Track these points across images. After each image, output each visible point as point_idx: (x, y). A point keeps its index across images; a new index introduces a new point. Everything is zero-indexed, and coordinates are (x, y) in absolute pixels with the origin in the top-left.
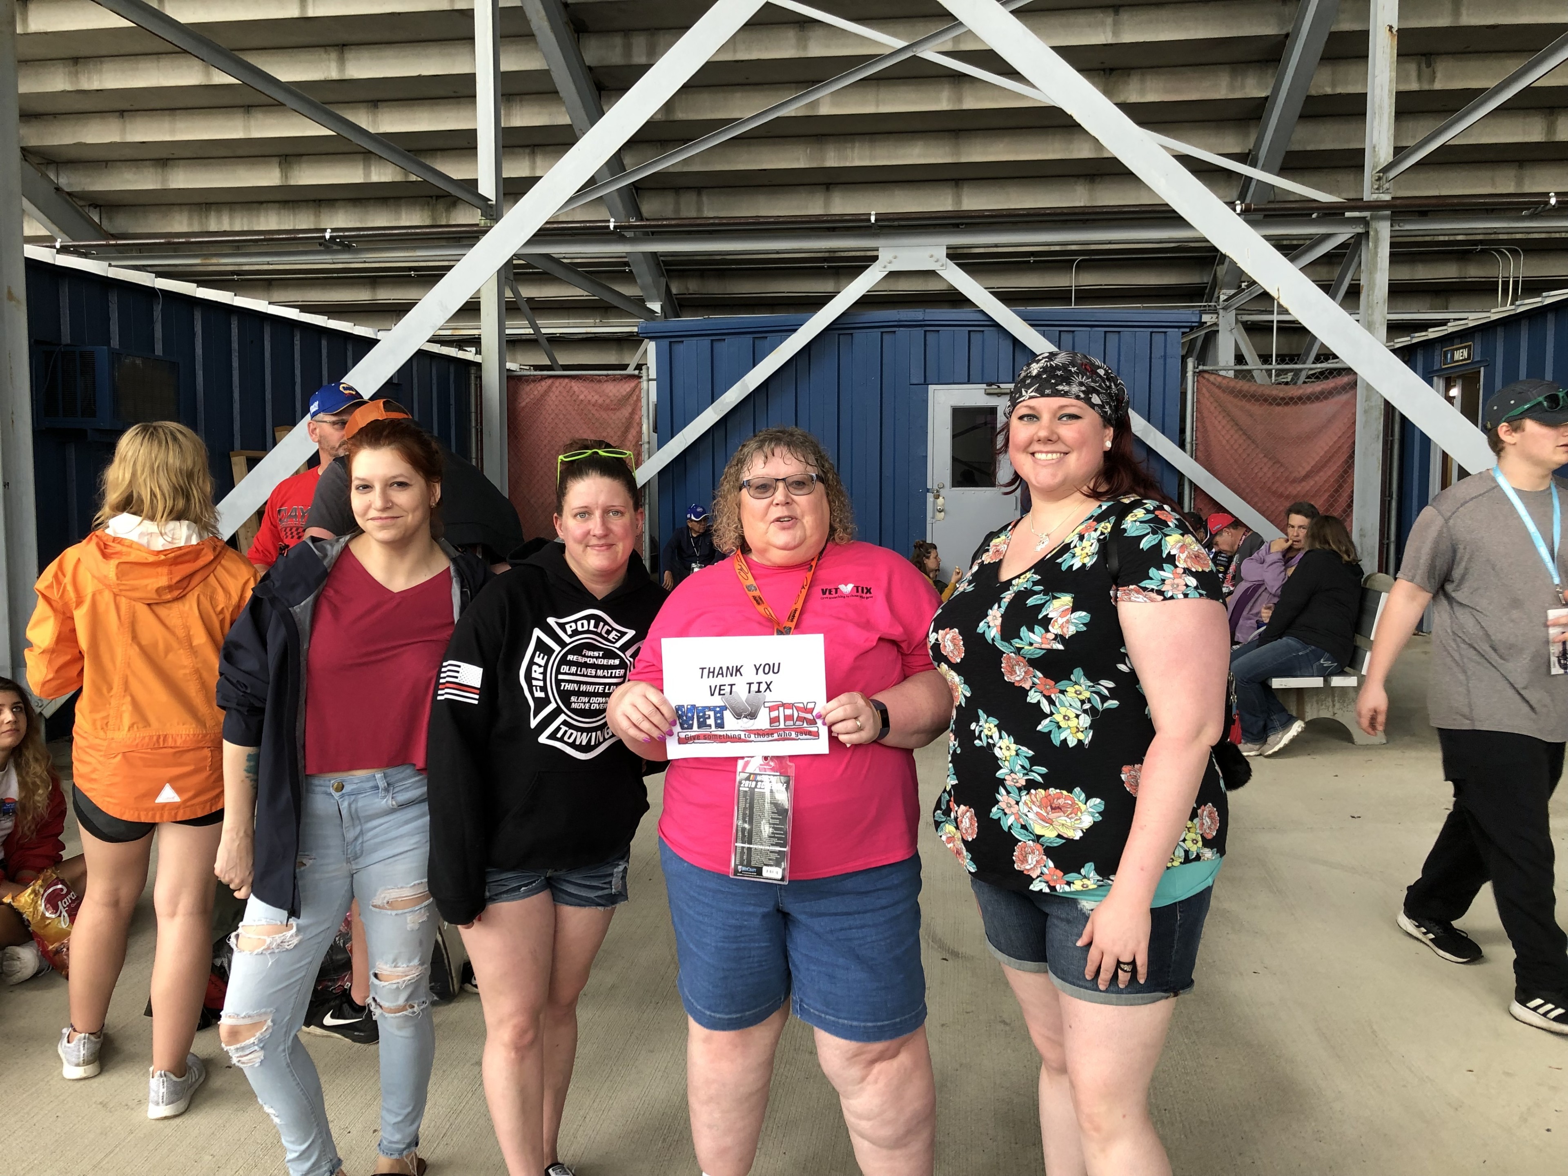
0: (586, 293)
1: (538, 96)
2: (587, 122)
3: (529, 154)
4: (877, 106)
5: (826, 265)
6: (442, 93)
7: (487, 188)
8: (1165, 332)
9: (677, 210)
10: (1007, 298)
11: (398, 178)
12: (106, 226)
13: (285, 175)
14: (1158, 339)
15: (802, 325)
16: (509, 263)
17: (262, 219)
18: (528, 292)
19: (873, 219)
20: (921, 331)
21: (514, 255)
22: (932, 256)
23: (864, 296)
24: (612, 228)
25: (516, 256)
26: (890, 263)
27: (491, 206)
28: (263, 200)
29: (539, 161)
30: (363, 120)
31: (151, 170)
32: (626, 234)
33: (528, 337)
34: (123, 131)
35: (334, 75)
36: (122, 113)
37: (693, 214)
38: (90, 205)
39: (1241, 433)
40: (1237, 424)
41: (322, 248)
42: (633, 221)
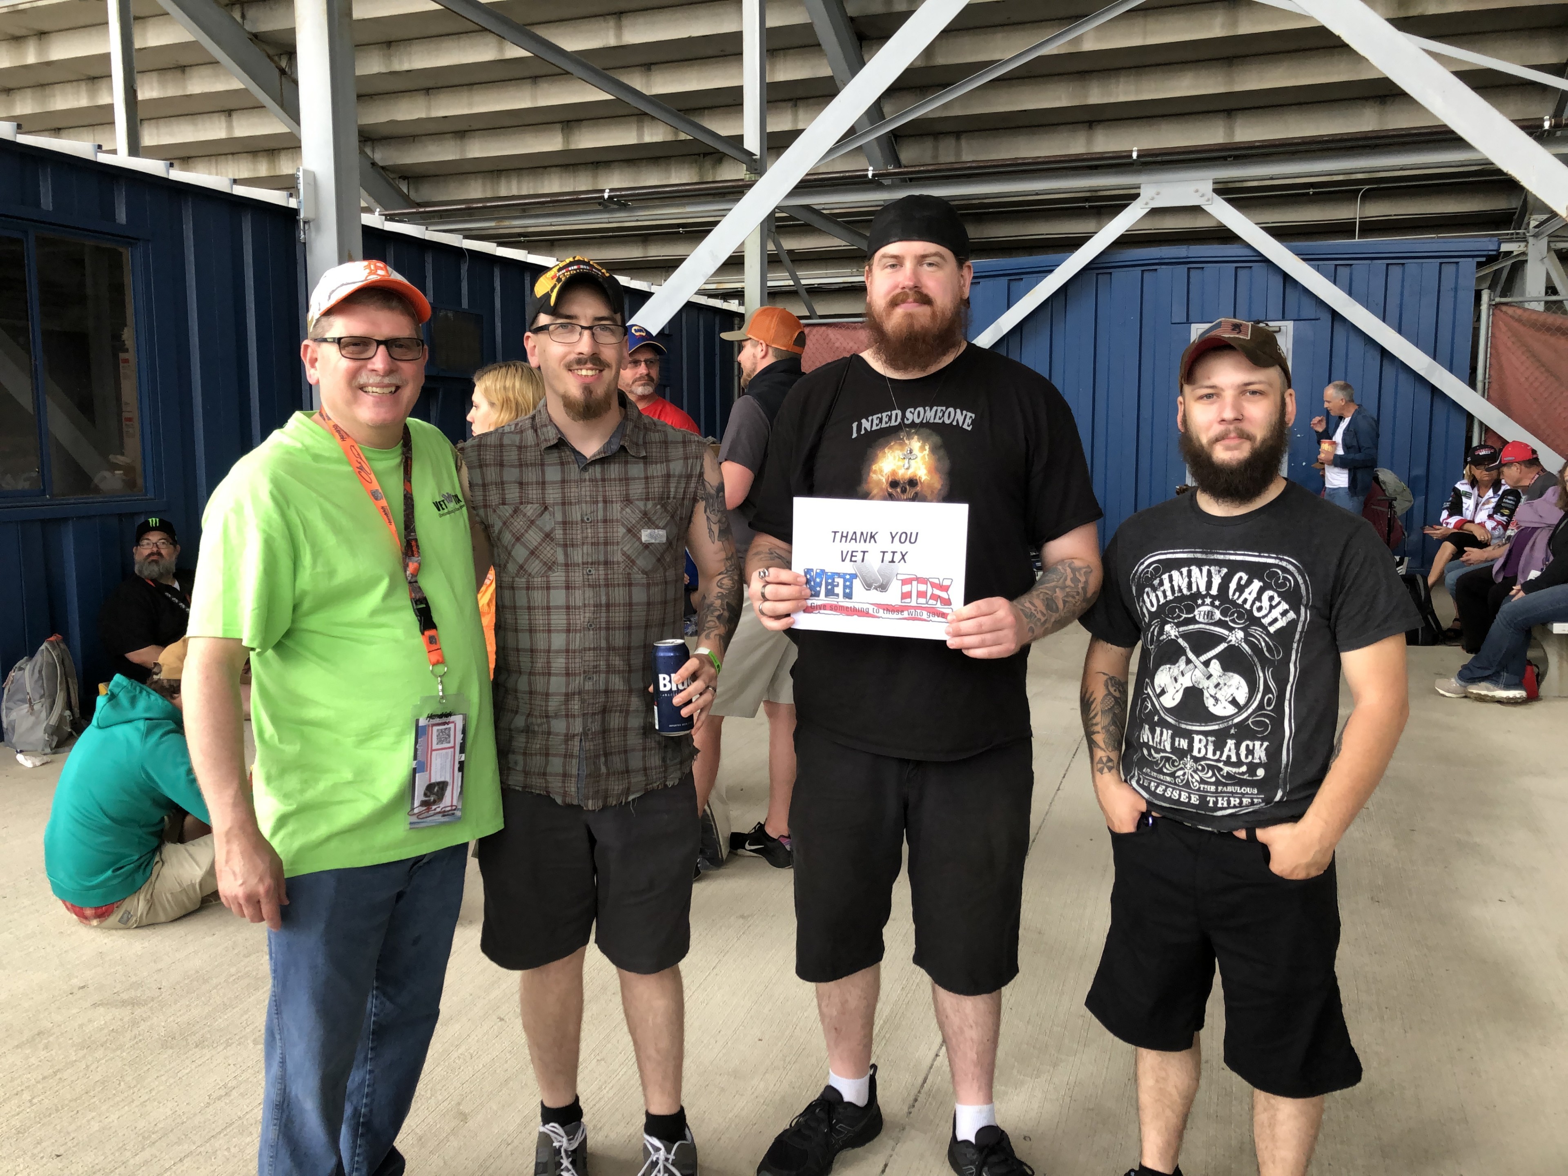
0: (844, 243)
1: (802, 49)
2: (849, 75)
3: (792, 107)
4: (1145, 38)
5: (1087, 205)
6: (710, 52)
7: (752, 143)
8: (1457, 263)
9: (936, 157)
10: (1279, 233)
11: (669, 138)
12: (413, 196)
13: (566, 140)
14: (1449, 271)
15: (1058, 265)
16: (772, 215)
17: (546, 183)
18: (791, 244)
19: (1135, 155)
20: (1184, 268)
21: (776, 207)
22: (1197, 191)
23: (1122, 236)
24: (870, 176)
25: (779, 208)
26: (1153, 199)
27: (755, 161)
28: (546, 164)
29: (802, 114)
30: (637, 82)
31: (452, 143)
32: (883, 181)
33: (788, 289)
34: (429, 108)
35: (612, 41)
36: (427, 91)
37: (952, 159)
38: (400, 178)
39: (1543, 369)
40: (1539, 361)
41: (600, 208)
42: (891, 169)
